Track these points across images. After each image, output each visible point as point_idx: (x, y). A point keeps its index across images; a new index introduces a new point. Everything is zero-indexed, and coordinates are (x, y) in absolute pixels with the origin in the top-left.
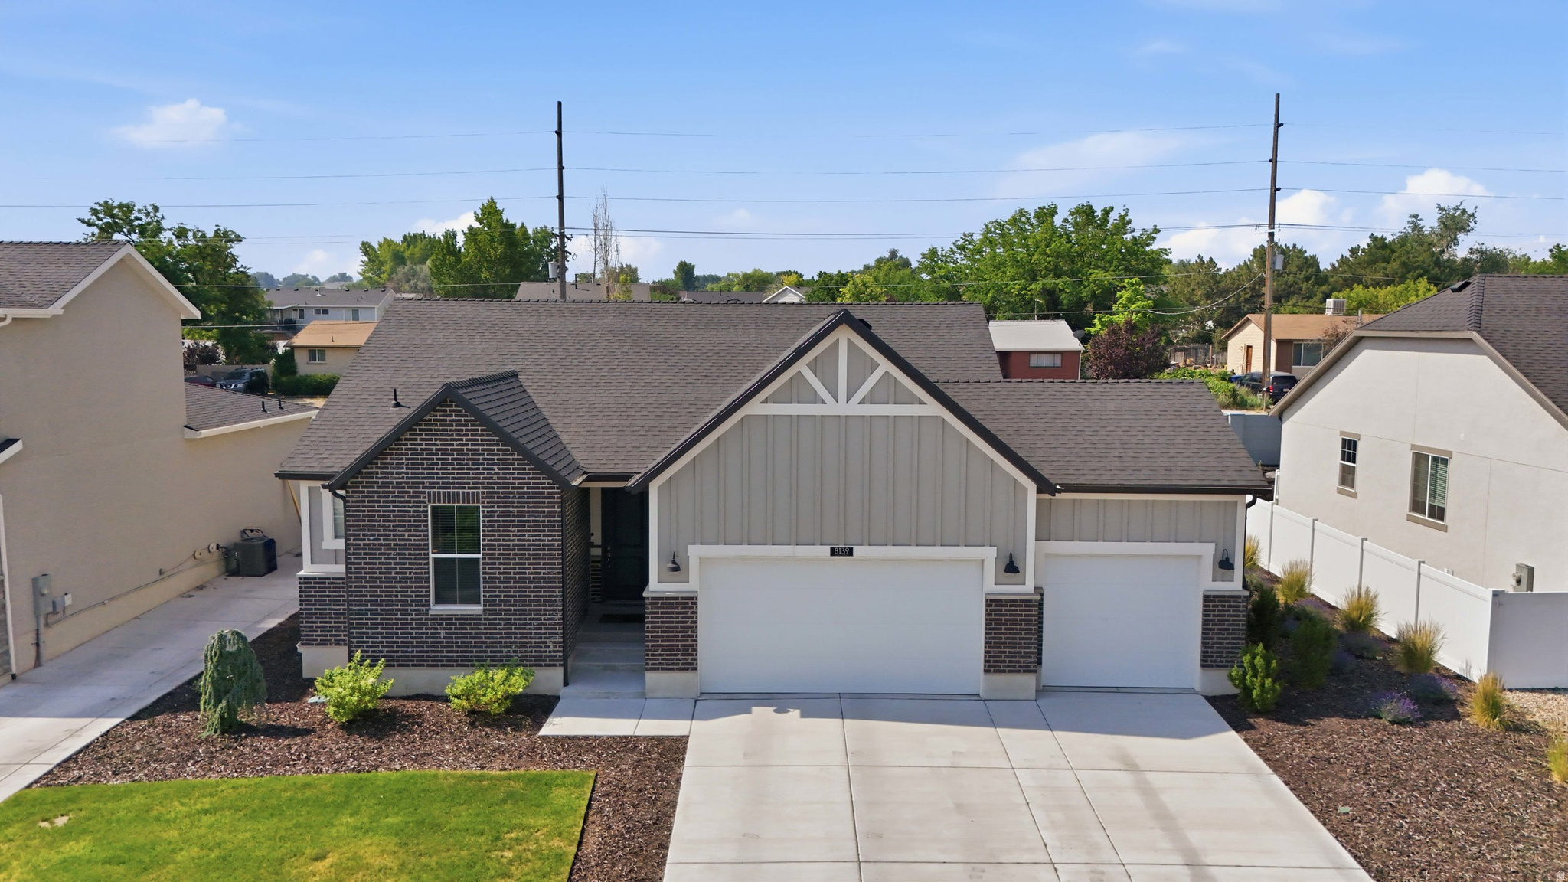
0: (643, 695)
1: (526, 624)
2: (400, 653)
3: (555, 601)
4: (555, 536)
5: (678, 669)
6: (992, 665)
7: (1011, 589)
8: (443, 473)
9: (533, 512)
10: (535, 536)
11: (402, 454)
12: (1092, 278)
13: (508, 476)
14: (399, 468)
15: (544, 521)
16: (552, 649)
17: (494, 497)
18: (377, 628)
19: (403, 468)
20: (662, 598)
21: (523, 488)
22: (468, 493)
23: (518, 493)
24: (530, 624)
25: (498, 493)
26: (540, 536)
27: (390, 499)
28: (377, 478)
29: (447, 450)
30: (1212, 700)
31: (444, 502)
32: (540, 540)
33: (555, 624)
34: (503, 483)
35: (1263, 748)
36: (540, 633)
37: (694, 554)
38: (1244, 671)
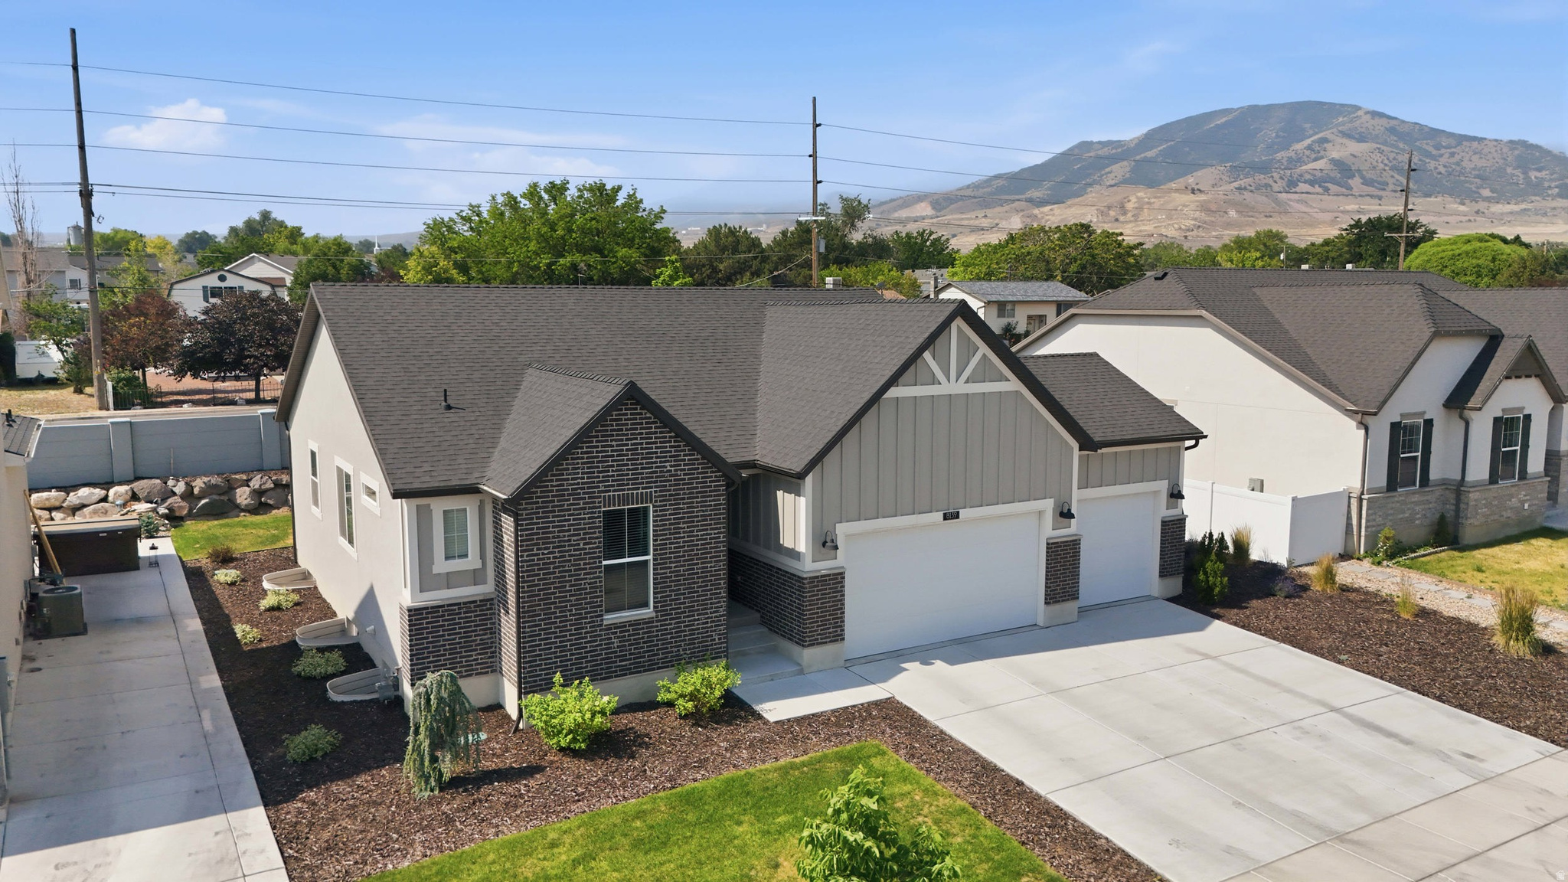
0: (801, 672)
1: (695, 620)
2: (574, 671)
3: (720, 593)
4: (720, 528)
5: (830, 642)
6: (1051, 598)
7: (1065, 532)
8: (618, 475)
9: (701, 506)
10: (703, 530)
11: (578, 458)
13: (679, 473)
14: (575, 474)
15: (711, 515)
16: (717, 641)
17: (666, 496)
18: (551, 648)
19: (578, 473)
20: (817, 577)
21: (692, 483)
22: (642, 493)
23: (688, 489)
24: (698, 620)
25: (670, 490)
26: (707, 530)
27: (566, 507)
28: (552, 486)
29: (622, 450)
30: (1172, 601)
31: (619, 506)
32: (707, 534)
33: (721, 616)
34: (675, 480)
36: (707, 627)
37: (842, 530)
38: (1205, 573)
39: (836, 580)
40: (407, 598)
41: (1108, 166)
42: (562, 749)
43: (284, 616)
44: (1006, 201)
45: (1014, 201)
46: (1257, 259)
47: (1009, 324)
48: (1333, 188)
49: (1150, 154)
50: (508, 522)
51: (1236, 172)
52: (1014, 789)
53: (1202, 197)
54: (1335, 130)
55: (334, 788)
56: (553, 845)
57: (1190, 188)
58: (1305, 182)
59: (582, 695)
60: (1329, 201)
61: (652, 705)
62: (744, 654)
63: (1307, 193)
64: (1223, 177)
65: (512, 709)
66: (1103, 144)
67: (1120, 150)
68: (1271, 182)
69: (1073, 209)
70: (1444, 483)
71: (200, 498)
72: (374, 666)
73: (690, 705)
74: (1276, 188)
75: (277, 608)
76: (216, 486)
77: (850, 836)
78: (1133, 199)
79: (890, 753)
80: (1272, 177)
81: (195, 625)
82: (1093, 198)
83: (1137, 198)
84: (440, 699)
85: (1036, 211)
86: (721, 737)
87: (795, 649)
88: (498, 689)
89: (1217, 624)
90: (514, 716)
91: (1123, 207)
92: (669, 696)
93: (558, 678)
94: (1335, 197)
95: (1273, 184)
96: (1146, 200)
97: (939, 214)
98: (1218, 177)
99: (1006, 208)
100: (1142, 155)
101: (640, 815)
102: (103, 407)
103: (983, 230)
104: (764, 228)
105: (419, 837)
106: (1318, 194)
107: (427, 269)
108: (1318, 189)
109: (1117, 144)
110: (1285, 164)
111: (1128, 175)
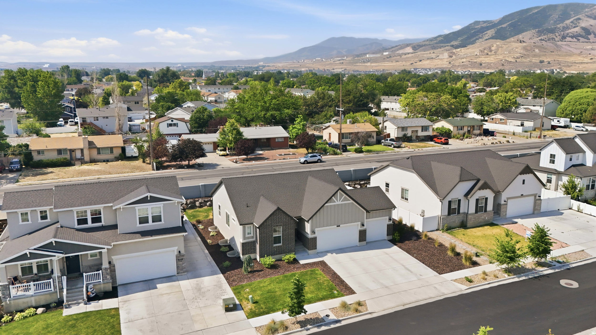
0: (308, 255)
2: (268, 254)
3: (294, 241)
4: (294, 230)
5: (314, 249)
6: (360, 241)
7: (363, 228)
8: (276, 222)
9: (290, 226)
11: (269, 219)
12: (286, 112)
13: (286, 220)
14: (269, 222)
15: (292, 227)
16: (293, 249)
18: (265, 250)
20: (312, 238)
22: (280, 224)
23: (288, 223)
24: (290, 245)
25: (285, 224)
27: (267, 227)
28: (265, 224)
30: (389, 241)
31: (276, 227)
32: (291, 231)
33: (294, 244)
34: (286, 222)
35: (400, 247)
36: (291, 247)
37: (316, 230)
38: (395, 236)
39: (315, 239)
40: (242, 241)
41: (486, 31)
42: (266, 267)
43: (215, 237)
44: (442, 46)
45: (445, 46)
46: (511, 96)
47: (405, 134)
48: (582, 39)
49: (504, 26)
50: (258, 230)
51: (540, 33)
52: (338, 277)
53: (524, 44)
54: (584, 15)
55: (232, 272)
56: (265, 282)
57: (519, 40)
58: (569, 37)
59: (270, 258)
60: (580, 45)
61: (281, 260)
62: (299, 251)
63: (570, 41)
64: (534, 35)
65: (258, 259)
66: (485, 22)
67: (491, 24)
68: (555, 37)
69: (470, 50)
70: (464, 213)
71: (189, 204)
72: (234, 250)
73: (287, 261)
74: (557, 39)
75: (213, 236)
76: (192, 202)
77: (295, 281)
78: (495, 46)
79: (319, 270)
80: (555, 35)
81: (199, 239)
82: (478, 45)
83: (497, 45)
84: (248, 259)
85: (454, 51)
86: (292, 266)
87: (308, 250)
88: (256, 256)
89: (395, 247)
90: (259, 261)
91: (490, 48)
92: (284, 259)
93: (266, 256)
94: (582, 43)
95: (555, 38)
96: (500, 46)
97: (415, 52)
98: (532, 35)
99: (442, 49)
100: (501, 26)
101: (278, 278)
102: (153, 170)
103: (432, 58)
104: (345, 58)
105: (246, 280)
106: (575, 42)
107: (232, 126)
108: (575, 40)
109: (490, 22)
110: (562, 29)
111: (494, 35)
